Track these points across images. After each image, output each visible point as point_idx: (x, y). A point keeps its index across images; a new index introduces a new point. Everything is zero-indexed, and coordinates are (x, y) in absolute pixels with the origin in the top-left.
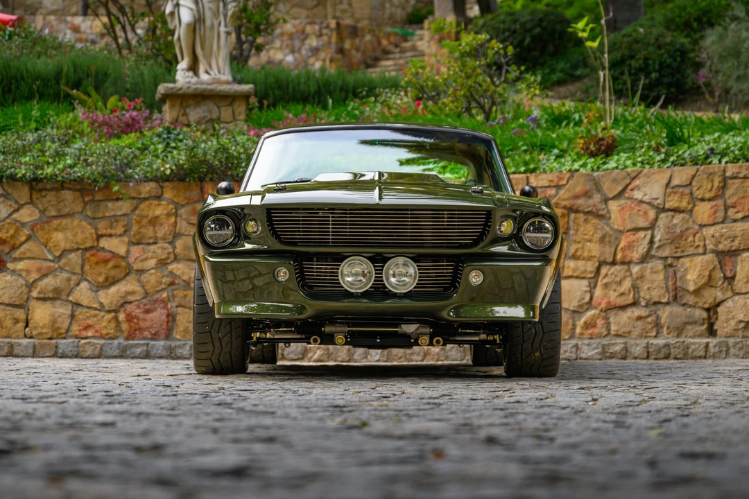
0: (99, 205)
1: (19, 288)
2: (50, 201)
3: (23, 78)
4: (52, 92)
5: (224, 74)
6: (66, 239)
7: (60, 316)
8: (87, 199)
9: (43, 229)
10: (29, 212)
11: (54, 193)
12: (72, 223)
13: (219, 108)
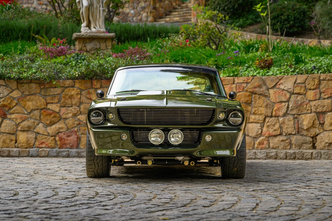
0: (47, 90)
1: (13, 126)
2: (26, 88)
3: (14, 30)
4: (27, 36)
5: (102, 28)
6: (33, 104)
7: (30, 138)
8: (42, 87)
9: (23, 100)
10: (17, 93)
11: (27, 84)
12: (35, 98)
13: (100, 43)
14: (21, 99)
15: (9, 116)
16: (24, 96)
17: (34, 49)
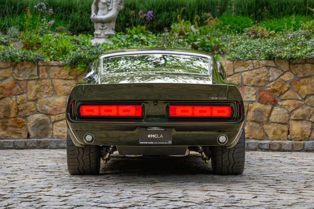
14: (294, 83)
15: (280, 103)
16: (297, 79)
17: (310, 24)
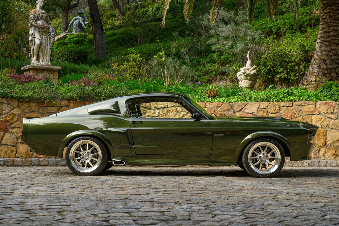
0: (45, 108)
1: (14, 139)
2: (26, 106)
5: (48, 62)
8: (40, 106)
9: (23, 117)
10: (17, 110)
11: (27, 103)
12: (35, 115)
13: (49, 74)
14: (21, 116)
15: (10, 130)
16: (24, 113)
